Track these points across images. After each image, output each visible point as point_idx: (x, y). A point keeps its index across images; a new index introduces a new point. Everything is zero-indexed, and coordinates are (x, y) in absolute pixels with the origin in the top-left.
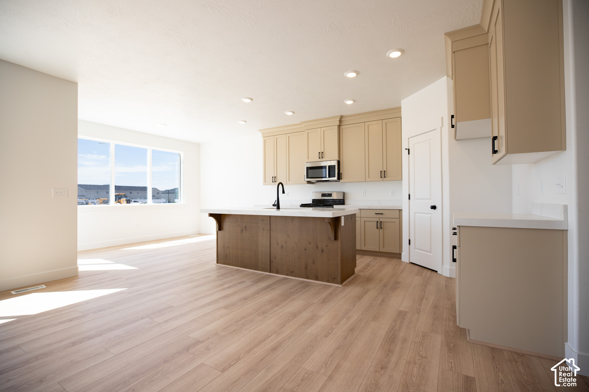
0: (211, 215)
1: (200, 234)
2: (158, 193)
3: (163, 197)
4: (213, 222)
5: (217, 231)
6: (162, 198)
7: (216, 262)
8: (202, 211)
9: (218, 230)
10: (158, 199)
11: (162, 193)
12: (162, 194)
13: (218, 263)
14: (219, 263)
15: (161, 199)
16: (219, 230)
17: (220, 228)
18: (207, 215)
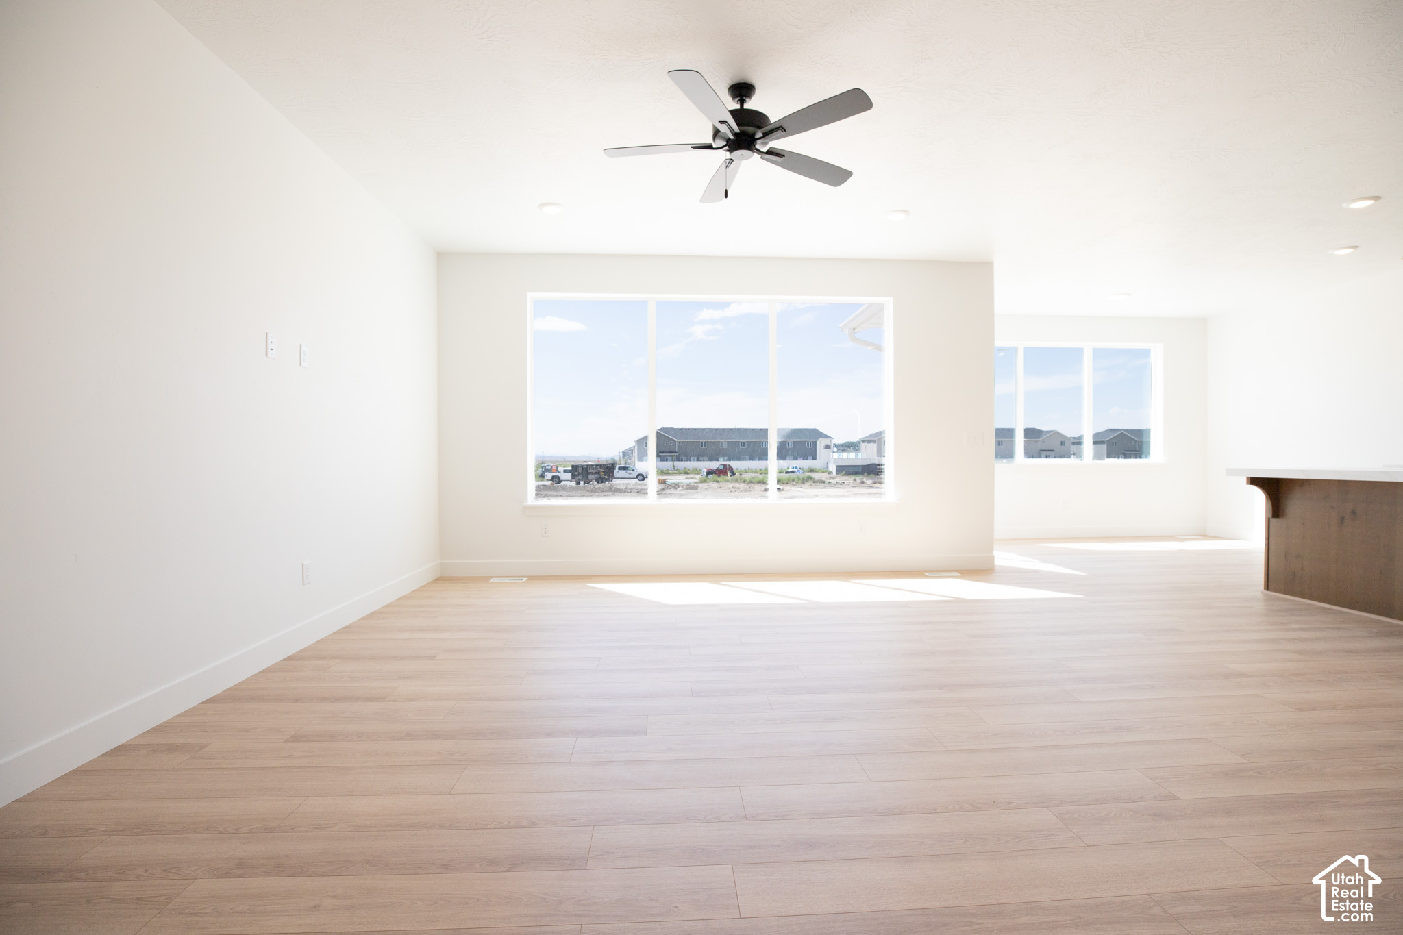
0: (1254, 481)
1: (1204, 536)
2: (1062, 443)
3: (1074, 454)
4: (1259, 497)
5: (1269, 519)
6: (1072, 456)
7: (1262, 588)
8: (1231, 472)
9: (1270, 516)
10: (1061, 457)
11: (1074, 443)
12: (1072, 446)
13: (1268, 590)
14: (1271, 591)
15: (1069, 457)
16: (1273, 516)
17: (1277, 509)
18: (1244, 480)
